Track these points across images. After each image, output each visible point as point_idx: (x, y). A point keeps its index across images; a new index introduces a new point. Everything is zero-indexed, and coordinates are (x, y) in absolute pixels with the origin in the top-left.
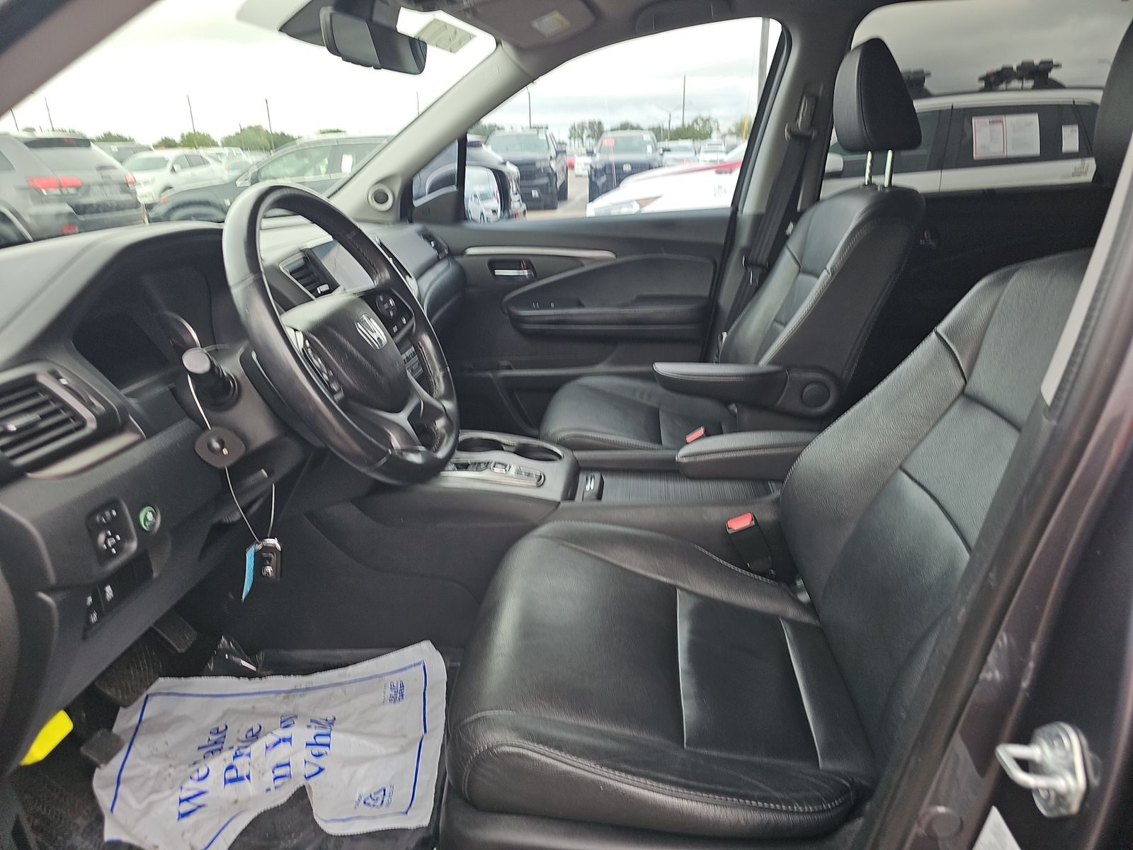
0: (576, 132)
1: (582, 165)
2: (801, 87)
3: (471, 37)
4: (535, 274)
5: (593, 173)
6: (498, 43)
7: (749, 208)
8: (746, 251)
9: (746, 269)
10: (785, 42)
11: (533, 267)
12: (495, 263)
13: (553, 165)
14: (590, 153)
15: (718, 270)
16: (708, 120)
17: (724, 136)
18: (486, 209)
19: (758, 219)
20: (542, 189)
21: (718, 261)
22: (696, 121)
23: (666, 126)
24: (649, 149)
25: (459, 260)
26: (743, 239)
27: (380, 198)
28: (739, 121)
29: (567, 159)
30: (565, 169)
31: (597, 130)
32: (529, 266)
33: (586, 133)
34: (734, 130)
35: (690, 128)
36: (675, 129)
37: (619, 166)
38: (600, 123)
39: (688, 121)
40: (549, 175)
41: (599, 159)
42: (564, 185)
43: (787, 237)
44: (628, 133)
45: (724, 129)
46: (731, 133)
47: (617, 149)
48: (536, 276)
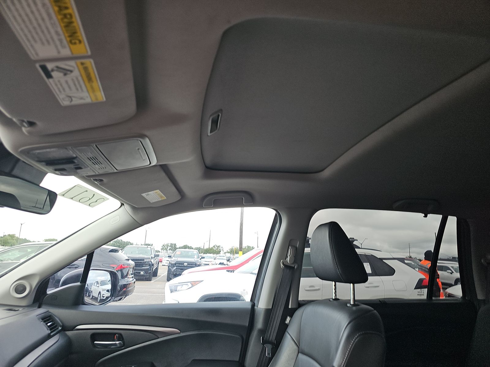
0: (164, 248)
1: (166, 261)
2: (288, 242)
3: (104, 199)
4: (124, 343)
5: (170, 265)
6: (122, 204)
7: (262, 304)
8: (262, 332)
9: (263, 345)
10: (277, 220)
11: (123, 338)
12: (96, 336)
13: (152, 261)
14: (170, 257)
15: (244, 342)
16: (219, 247)
17: (225, 253)
18: (103, 290)
19: (269, 313)
20: (146, 271)
21: (245, 337)
22: (214, 246)
23: (202, 247)
24: (196, 257)
25: (69, 333)
26: (259, 324)
27: (19, 289)
28: (231, 248)
29: (159, 258)
30: (158, 263)
31: (174, 247)
32: (121, 337)
33: (169, 248)
34: (229, 251)
35: (212, 249)
36: (206, 248)
37: (182, 263)
38: (175, 244)
39: (211, 246)
40: (150, 265)
41: (174, 260)
42: (157, 269)
43: (287, 326)
44: (187, 250)
45: (225, 251)
46: (228, 252)
47: (181, 256)
48: (124, 346)
